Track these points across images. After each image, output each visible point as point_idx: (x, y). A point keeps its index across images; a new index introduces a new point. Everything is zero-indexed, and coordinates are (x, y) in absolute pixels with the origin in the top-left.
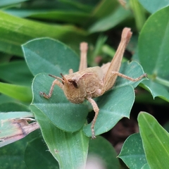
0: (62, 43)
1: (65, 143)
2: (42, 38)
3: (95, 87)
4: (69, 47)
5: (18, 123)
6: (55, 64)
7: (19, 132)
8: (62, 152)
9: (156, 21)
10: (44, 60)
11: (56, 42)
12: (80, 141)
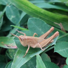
3: (32, 44)
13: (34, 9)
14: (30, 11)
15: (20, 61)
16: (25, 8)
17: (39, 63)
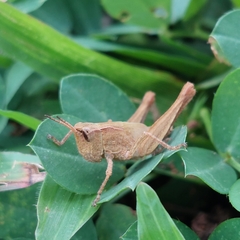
0: (116, 87)
1: (65, 204)
2: (89, 75)
3: (119, 146)
4: (125, 94)
5: (30, 169)
6: (100, 111)
7: (27, 179)
8: (54, 212)
9: (236, 82)
10: (87, 103)
11: (107, 84)
12: (86, 207)
13: (58, 54)
14: (46, 61)
15: (60, 223)
16: (27, 51)
17: (148, 216)
